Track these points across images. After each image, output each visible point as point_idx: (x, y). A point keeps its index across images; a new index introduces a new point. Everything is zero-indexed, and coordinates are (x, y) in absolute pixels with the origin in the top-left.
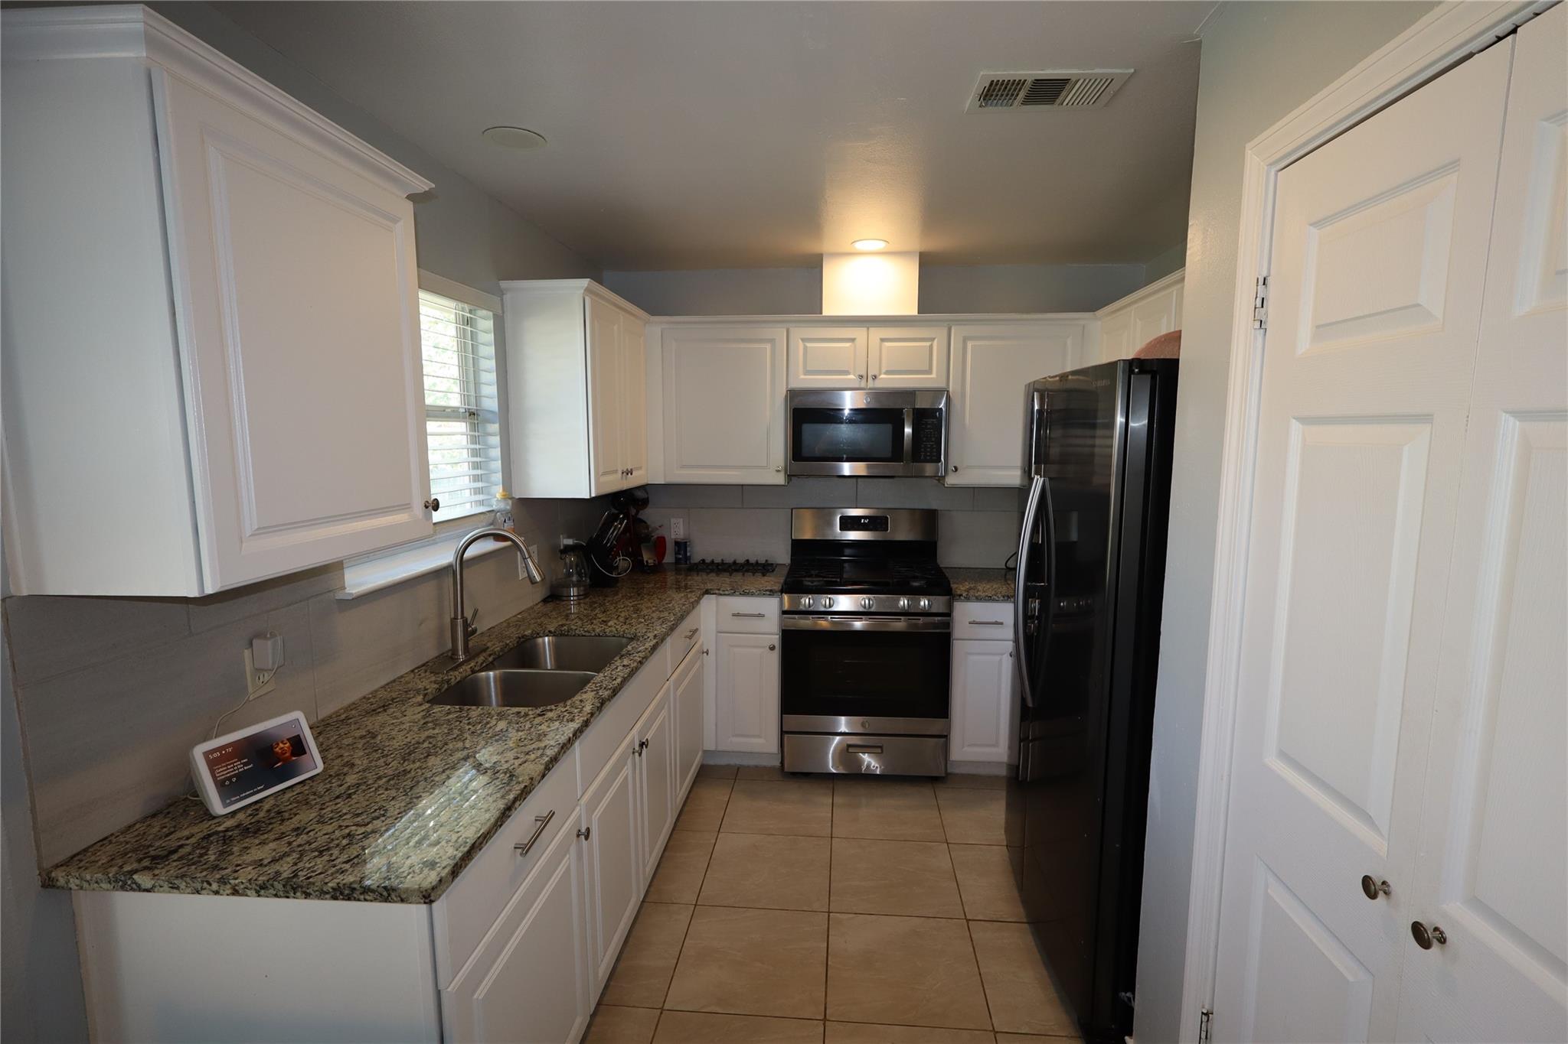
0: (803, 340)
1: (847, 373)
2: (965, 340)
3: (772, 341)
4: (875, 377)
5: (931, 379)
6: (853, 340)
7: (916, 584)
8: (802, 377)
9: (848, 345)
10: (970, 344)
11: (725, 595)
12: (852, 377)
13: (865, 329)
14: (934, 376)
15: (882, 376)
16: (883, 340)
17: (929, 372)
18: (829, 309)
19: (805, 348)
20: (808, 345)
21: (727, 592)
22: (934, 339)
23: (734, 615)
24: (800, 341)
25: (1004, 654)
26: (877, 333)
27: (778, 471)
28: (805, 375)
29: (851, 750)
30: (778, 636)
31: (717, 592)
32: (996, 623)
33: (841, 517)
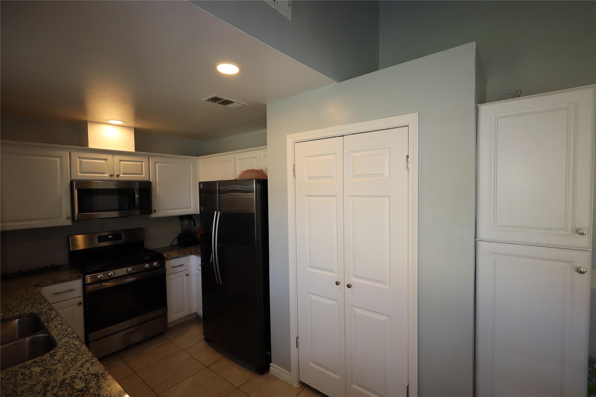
0: (79, 158)
1: (104, 173)
2: (155, 163)
3: (60, 157)
4: (118, 176)
5: (143, 177)
6: (106, 160)
7: (146, 258)
8: (79, 174)
9: (104, 161)
10: (157, 165)
11: (48, 285)
12: (106, 175)
13: (112, 155)
14: (144, 176)
15: (121, 175)
16: (120, 161)
17: (142, 174)
18: (91, 145)
19: (81, 162)
20: (82, 160)
21: (49, 284)
22: (143, 161)
23: (54, 294)
24: (78, 158)
25: (184, 276)
26: (117, 158)
27: (68, 219)
28: (81, 173)
29: (126, 336)
30: (82, 297)
31: (42, 285)
32: (181, 265)
33: (98, 237)
